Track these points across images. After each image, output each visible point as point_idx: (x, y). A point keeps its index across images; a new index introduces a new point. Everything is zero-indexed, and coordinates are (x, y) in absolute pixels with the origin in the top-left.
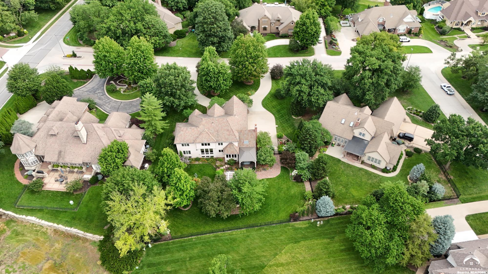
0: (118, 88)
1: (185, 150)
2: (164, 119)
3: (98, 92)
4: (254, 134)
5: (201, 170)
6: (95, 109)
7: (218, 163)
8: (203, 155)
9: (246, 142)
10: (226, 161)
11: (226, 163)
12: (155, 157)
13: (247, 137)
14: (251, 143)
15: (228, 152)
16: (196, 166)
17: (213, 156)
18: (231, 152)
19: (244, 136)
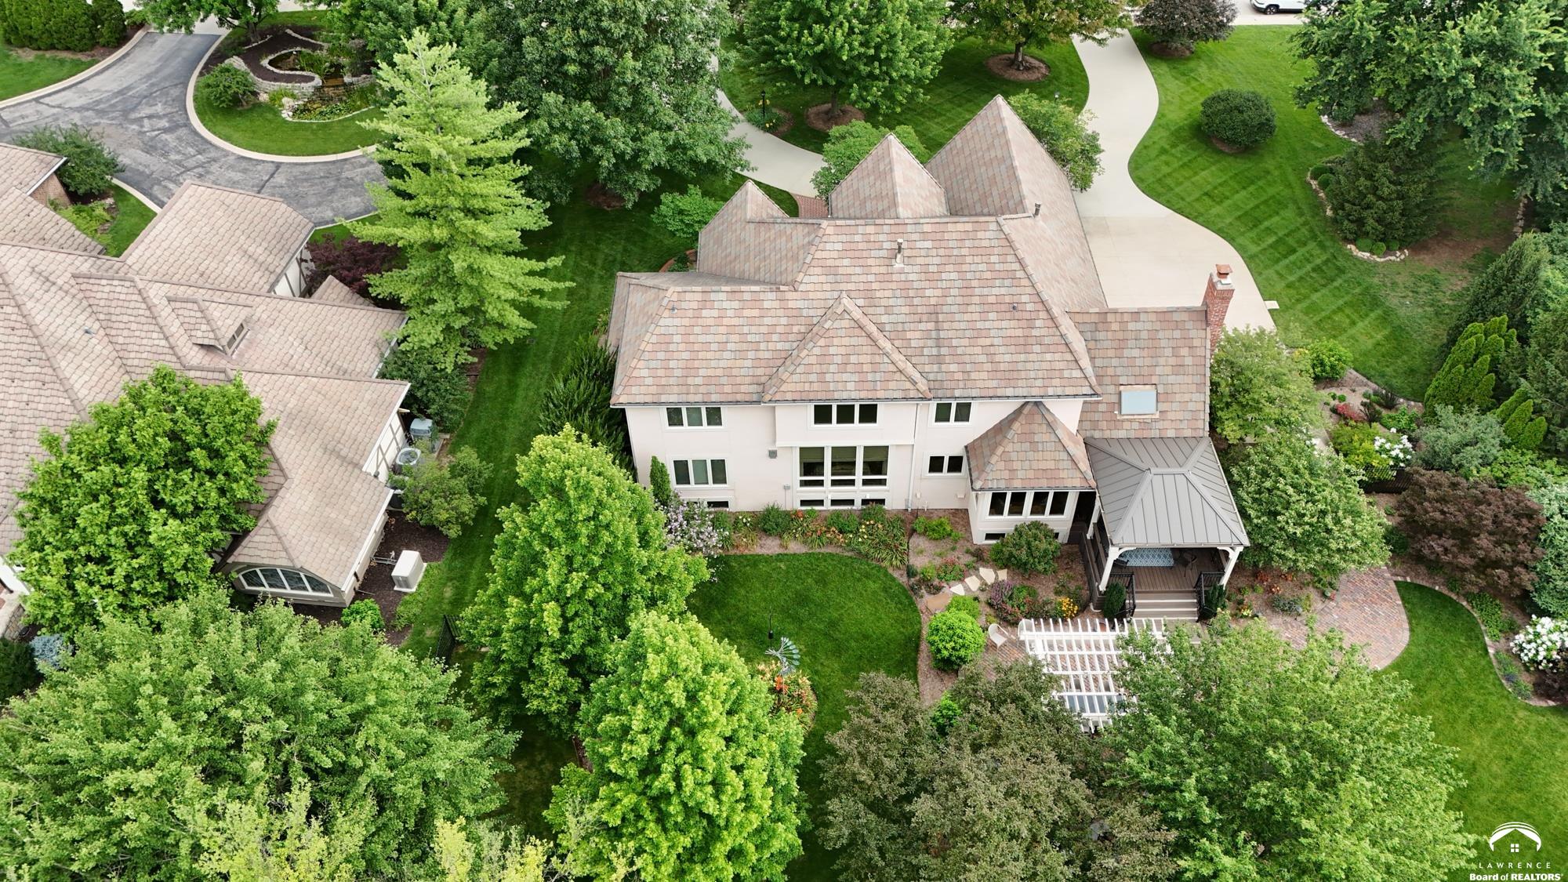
0: (266, 89)
1: (689, 456)
2: (534, 244)
3: (146, 111)
4: (1201, 338)
5: (802, 599)
6: (110, 201)
7: (923, 556)
8: (812, 493)
9: (1138, 402)
10: (979, 539)
11: (979, 555)
12: (466, 505)
13: (1148, 361)
14: (1175, 406)
15: (1006, 474)
16: (763, 568)
17: (882, 501)
18: (1031, 474)
19: (1126, 353)
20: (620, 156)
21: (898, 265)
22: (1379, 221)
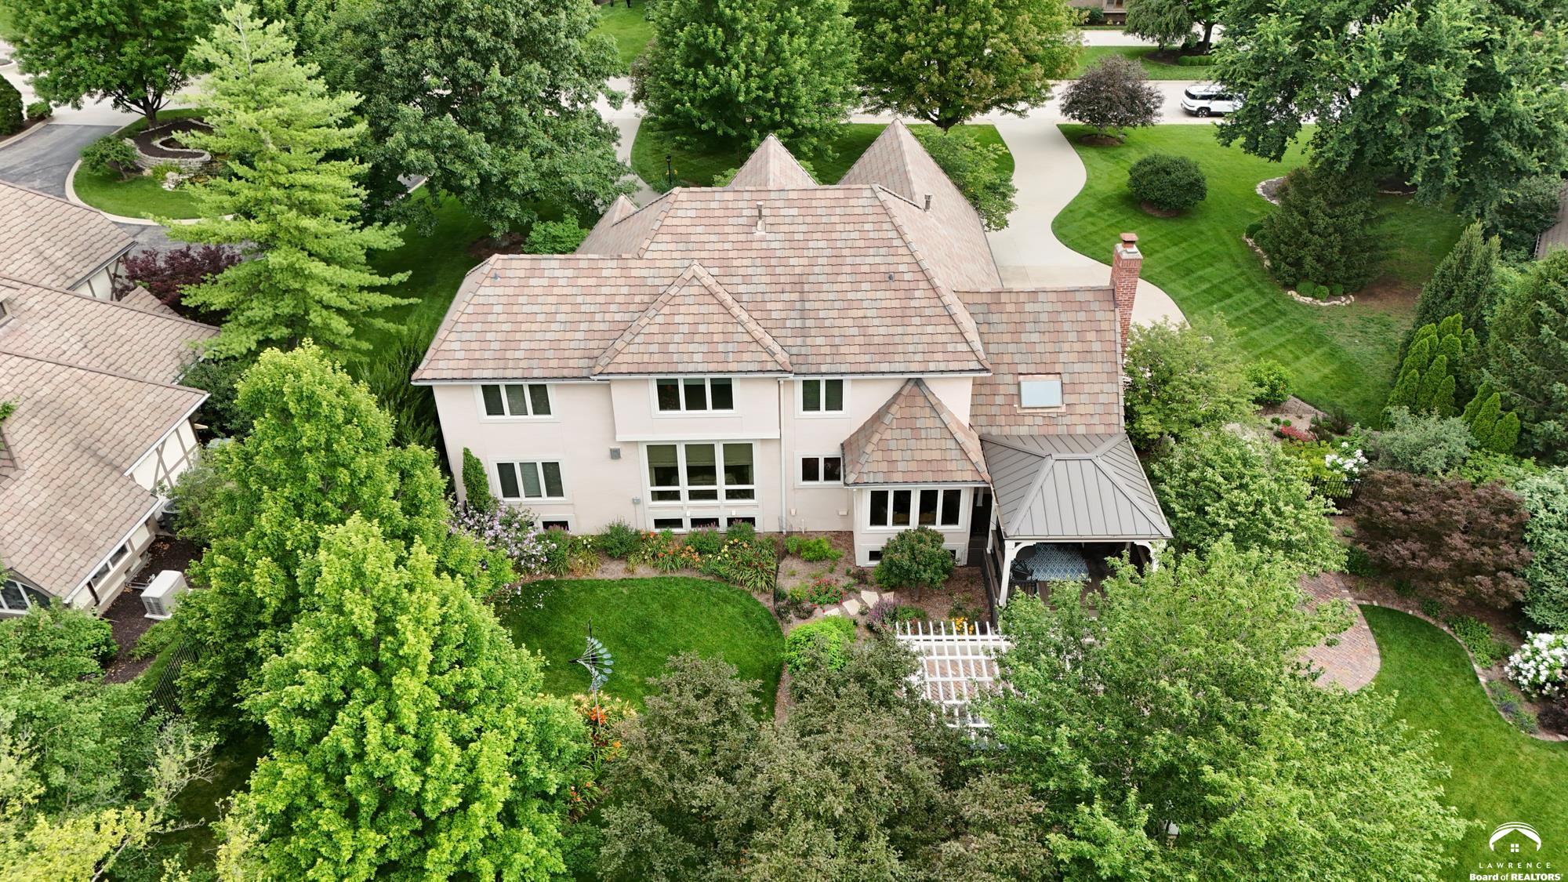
1: (516, 458)
4: (1107, 318)
5: (644, 626)
7: (794, 578)
8: (667, 509)
9: (1041, 392)
10: (863, 560)
11: (861, 578)
13: (1050, 347)
14: (1084, 398)
15: (884, 467)
16: (601, 593)
17: (751, 520)
18: (913, 466)
19: (1024, 337)
20: (485, 178)
21: (759, 232)
22: (1319, 260)
